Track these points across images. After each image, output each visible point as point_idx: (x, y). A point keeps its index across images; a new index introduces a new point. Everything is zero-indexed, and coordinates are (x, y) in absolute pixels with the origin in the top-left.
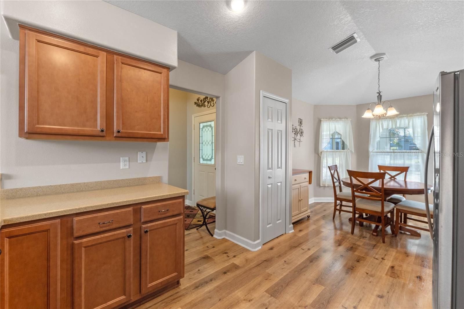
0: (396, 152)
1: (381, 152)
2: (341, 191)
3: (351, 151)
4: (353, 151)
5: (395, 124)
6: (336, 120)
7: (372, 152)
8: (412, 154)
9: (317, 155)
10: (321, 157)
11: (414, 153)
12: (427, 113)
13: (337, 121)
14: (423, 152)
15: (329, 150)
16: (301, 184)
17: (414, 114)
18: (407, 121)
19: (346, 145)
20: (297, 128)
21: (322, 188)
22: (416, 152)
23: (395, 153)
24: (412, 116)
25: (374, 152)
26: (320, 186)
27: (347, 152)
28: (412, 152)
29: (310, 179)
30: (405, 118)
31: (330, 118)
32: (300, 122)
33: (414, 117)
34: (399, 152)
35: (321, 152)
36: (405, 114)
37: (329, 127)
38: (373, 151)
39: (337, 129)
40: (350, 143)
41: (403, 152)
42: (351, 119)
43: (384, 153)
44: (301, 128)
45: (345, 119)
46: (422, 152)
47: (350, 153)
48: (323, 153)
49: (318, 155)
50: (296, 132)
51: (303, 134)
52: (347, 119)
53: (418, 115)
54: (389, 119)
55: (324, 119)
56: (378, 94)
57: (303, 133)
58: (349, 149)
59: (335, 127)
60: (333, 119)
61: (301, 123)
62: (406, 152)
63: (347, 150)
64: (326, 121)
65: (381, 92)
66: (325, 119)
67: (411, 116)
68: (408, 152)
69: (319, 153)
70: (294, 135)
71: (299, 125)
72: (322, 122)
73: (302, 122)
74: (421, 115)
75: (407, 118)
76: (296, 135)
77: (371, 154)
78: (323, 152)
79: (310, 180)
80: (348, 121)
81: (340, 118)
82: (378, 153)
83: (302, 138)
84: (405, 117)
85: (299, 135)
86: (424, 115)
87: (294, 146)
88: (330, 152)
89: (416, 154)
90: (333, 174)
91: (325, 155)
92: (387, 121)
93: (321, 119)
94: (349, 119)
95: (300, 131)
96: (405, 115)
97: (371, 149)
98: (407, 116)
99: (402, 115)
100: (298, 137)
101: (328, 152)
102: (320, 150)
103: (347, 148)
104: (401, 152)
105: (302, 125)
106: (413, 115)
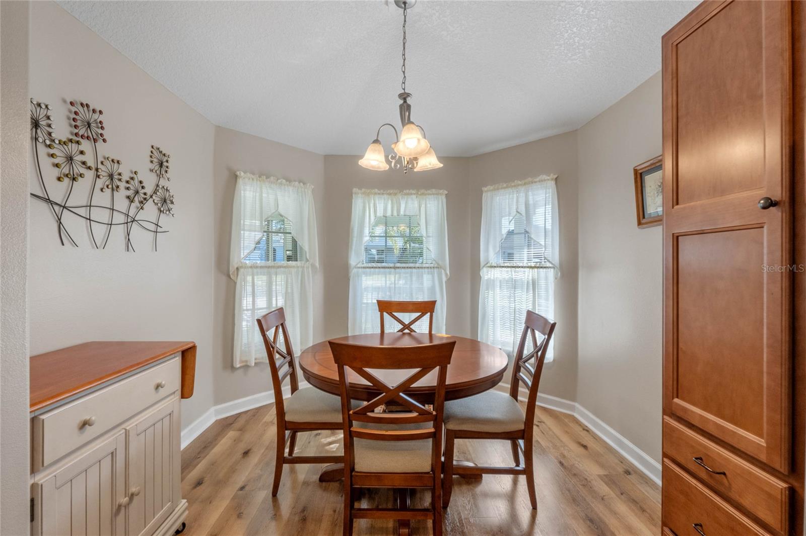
0: (398, 268)
1: (372, 268)
2: (294, 388)
3: (313, 266)
4: (318, 266)
5: (397, 207)
6: (279, 181)
7: (356, 268)
8: (423, 270)
9: (224, 278)
10: (235, 283)
11: (426, 270)
12: (446, 192)
13: (281, 184)
14: (441, 268)
15: (258, 262)
16: (129, 426)
17: (429, 192)
18: (416, 205)
19: (301, 248)
20: (140, 177)
21: (240, 372)
22: (431, 268)
23: (397, 270)
24: (426, 194)
25: (359, 268)
26: (232, 368)
27: (303, 267)
28: (424, 268)
29: (188, 377)
30: (414, 196)
31: (263, 175)
32: (155, 160)
33: (427, 196)
34: (403, 268)
35: (237, 269)
36: (414, 190)
37: (261, 199)
38: (357, 264)
39: (280, 207)
40: (310, 245)
41: (410, 268)
42: (313, 187)
43: (377, 270)
44: (162, 183)
45: (299, 182)
46: (438, 268)
47: (310, 269)
48: (241, 271)
49: (229, 276)
50: (137, 192)
51: (171, 206)
52: (304, 184)
53: (434, 194)
54: (388, 196)
55: (245, 173)
56: (402, 102)
57: (172, 203)
58: (307, 260)
59: (276, 200)
60: (272, 178)
61: (161, 165)
62: (414, 268)
63: (303, 262)
64: (253, 179)
65: (408, 95)
66: (249, 175)
67: (423, 194)
68: (418, 268)
69: (231, 273)
70: (127, 202)
71: (151, 170)
72: (240, 182)
73: (165, 164)
74: (437, 194)
75: (417, 197)
76: (136, 203)
77: (353, 272)
78: (242, 267)
79: (187, 383)
80: (306, 190)
81: (289, 180)
82: (368, 270)
83: (164, 220)
84: (414, 194)
85: (149, 206)
86: (441, 194)
87: (124, 246)
88: (261, 267)
89: (430, 270)
90: (272, 339)
91: (249, 278)
92: (383, 201)
93: (238, 173)
94: (308, 184)
95: (155, 193)
96: (413, 192)
97: (353, 261)
98: (418, 194)
99: (409, 190)
100: (150, 211)
101: (257, 267)
102: (234, 263)
103: (305, 259)
104: (407, 267)
105: (168, 175)
106: (426, 192)
